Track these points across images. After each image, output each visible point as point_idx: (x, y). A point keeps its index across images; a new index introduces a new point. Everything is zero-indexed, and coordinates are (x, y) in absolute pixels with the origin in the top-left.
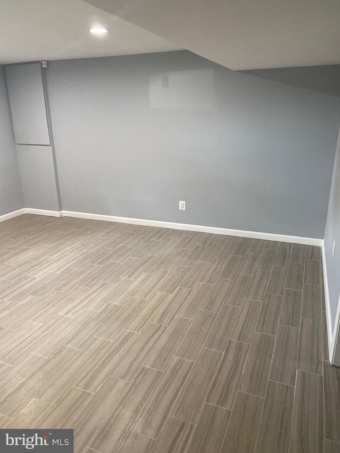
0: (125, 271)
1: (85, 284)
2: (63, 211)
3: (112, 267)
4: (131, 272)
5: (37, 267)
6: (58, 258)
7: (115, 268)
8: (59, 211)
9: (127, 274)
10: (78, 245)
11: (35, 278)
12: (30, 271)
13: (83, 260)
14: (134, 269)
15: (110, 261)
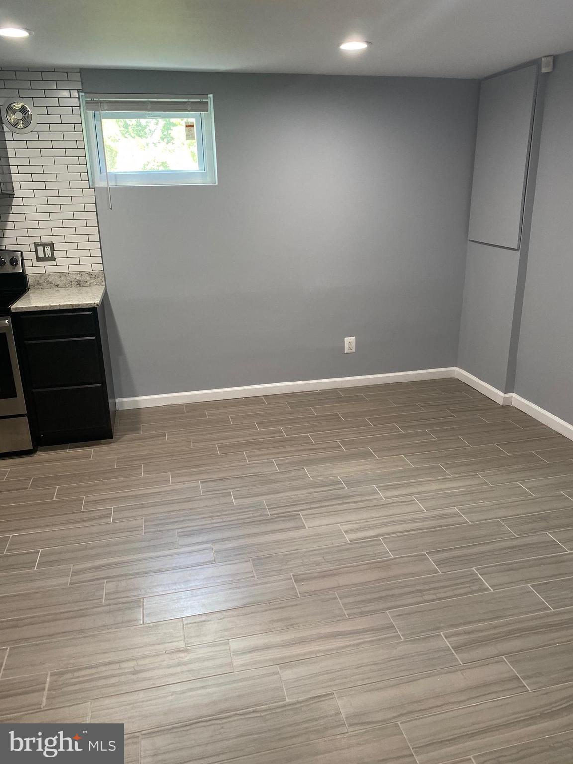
0: (470, 623)
1: (351, 600)
2: (514, 395)
3: (455, 589)
4: (481, 634)
5: (334, 503)
6: (390, 501)
7: (461, 595)
8: (505, 393)
9: (469, 633)
10: (459, 487)
11: (304, 527)
12: (313, 506)
13: (423, 532)
14: (496, 631)
15: (473, 568)
